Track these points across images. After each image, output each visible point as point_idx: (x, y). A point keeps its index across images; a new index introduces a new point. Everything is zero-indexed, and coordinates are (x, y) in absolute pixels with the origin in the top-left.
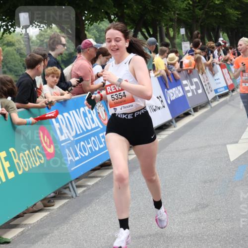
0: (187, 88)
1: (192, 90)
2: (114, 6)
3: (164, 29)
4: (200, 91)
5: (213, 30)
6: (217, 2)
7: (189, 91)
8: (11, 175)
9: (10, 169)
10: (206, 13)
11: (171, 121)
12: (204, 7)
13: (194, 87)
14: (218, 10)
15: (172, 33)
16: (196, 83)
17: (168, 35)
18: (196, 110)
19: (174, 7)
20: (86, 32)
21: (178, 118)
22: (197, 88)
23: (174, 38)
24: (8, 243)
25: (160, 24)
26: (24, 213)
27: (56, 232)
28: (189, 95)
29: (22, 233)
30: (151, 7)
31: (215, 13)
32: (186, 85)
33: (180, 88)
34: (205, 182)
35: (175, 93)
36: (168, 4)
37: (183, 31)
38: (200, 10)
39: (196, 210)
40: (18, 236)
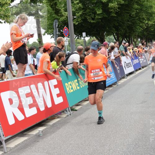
0: (140, 60)
1: (142, 61)
2: (115, 31)
3: (133, 39)
4: (145, 61)
5: (150, 39)
6: (152, 30)
7: (141, 61)
8: (78, 88)
9: (78, 86)
10: (148, 33)
11: (134, 71)
12: (147, 31)
13: (143, 59)
14: (152, 32)
15: (135, 40)
16: (144, 58)
17: (134, 41)
18: (143, 68)
19: (136, 31)
20: (105, 39)
21: (137, 70)
22: (144, 60)
23: (136, 42)
24: (76, 111)
25: (131, 37)
26: (82, 101)
27: (93, 108)
28: (141, 62)
29: (81, 107)
30: (128, 31)
31: (151, 34)
32: (140, 59)
33: (137, 60)
34: (146, 93)
35: (136, 61)
36: (135, 30)
37: (139, 40)
38: (146, 32)
39: (142, 103)
40: (80, 108)
